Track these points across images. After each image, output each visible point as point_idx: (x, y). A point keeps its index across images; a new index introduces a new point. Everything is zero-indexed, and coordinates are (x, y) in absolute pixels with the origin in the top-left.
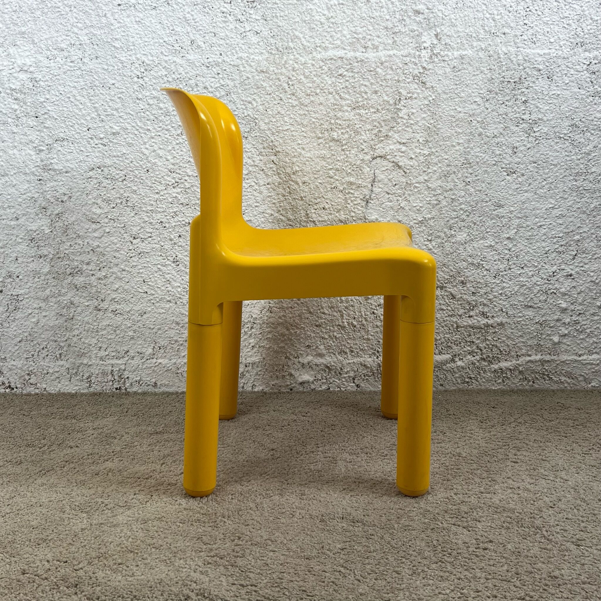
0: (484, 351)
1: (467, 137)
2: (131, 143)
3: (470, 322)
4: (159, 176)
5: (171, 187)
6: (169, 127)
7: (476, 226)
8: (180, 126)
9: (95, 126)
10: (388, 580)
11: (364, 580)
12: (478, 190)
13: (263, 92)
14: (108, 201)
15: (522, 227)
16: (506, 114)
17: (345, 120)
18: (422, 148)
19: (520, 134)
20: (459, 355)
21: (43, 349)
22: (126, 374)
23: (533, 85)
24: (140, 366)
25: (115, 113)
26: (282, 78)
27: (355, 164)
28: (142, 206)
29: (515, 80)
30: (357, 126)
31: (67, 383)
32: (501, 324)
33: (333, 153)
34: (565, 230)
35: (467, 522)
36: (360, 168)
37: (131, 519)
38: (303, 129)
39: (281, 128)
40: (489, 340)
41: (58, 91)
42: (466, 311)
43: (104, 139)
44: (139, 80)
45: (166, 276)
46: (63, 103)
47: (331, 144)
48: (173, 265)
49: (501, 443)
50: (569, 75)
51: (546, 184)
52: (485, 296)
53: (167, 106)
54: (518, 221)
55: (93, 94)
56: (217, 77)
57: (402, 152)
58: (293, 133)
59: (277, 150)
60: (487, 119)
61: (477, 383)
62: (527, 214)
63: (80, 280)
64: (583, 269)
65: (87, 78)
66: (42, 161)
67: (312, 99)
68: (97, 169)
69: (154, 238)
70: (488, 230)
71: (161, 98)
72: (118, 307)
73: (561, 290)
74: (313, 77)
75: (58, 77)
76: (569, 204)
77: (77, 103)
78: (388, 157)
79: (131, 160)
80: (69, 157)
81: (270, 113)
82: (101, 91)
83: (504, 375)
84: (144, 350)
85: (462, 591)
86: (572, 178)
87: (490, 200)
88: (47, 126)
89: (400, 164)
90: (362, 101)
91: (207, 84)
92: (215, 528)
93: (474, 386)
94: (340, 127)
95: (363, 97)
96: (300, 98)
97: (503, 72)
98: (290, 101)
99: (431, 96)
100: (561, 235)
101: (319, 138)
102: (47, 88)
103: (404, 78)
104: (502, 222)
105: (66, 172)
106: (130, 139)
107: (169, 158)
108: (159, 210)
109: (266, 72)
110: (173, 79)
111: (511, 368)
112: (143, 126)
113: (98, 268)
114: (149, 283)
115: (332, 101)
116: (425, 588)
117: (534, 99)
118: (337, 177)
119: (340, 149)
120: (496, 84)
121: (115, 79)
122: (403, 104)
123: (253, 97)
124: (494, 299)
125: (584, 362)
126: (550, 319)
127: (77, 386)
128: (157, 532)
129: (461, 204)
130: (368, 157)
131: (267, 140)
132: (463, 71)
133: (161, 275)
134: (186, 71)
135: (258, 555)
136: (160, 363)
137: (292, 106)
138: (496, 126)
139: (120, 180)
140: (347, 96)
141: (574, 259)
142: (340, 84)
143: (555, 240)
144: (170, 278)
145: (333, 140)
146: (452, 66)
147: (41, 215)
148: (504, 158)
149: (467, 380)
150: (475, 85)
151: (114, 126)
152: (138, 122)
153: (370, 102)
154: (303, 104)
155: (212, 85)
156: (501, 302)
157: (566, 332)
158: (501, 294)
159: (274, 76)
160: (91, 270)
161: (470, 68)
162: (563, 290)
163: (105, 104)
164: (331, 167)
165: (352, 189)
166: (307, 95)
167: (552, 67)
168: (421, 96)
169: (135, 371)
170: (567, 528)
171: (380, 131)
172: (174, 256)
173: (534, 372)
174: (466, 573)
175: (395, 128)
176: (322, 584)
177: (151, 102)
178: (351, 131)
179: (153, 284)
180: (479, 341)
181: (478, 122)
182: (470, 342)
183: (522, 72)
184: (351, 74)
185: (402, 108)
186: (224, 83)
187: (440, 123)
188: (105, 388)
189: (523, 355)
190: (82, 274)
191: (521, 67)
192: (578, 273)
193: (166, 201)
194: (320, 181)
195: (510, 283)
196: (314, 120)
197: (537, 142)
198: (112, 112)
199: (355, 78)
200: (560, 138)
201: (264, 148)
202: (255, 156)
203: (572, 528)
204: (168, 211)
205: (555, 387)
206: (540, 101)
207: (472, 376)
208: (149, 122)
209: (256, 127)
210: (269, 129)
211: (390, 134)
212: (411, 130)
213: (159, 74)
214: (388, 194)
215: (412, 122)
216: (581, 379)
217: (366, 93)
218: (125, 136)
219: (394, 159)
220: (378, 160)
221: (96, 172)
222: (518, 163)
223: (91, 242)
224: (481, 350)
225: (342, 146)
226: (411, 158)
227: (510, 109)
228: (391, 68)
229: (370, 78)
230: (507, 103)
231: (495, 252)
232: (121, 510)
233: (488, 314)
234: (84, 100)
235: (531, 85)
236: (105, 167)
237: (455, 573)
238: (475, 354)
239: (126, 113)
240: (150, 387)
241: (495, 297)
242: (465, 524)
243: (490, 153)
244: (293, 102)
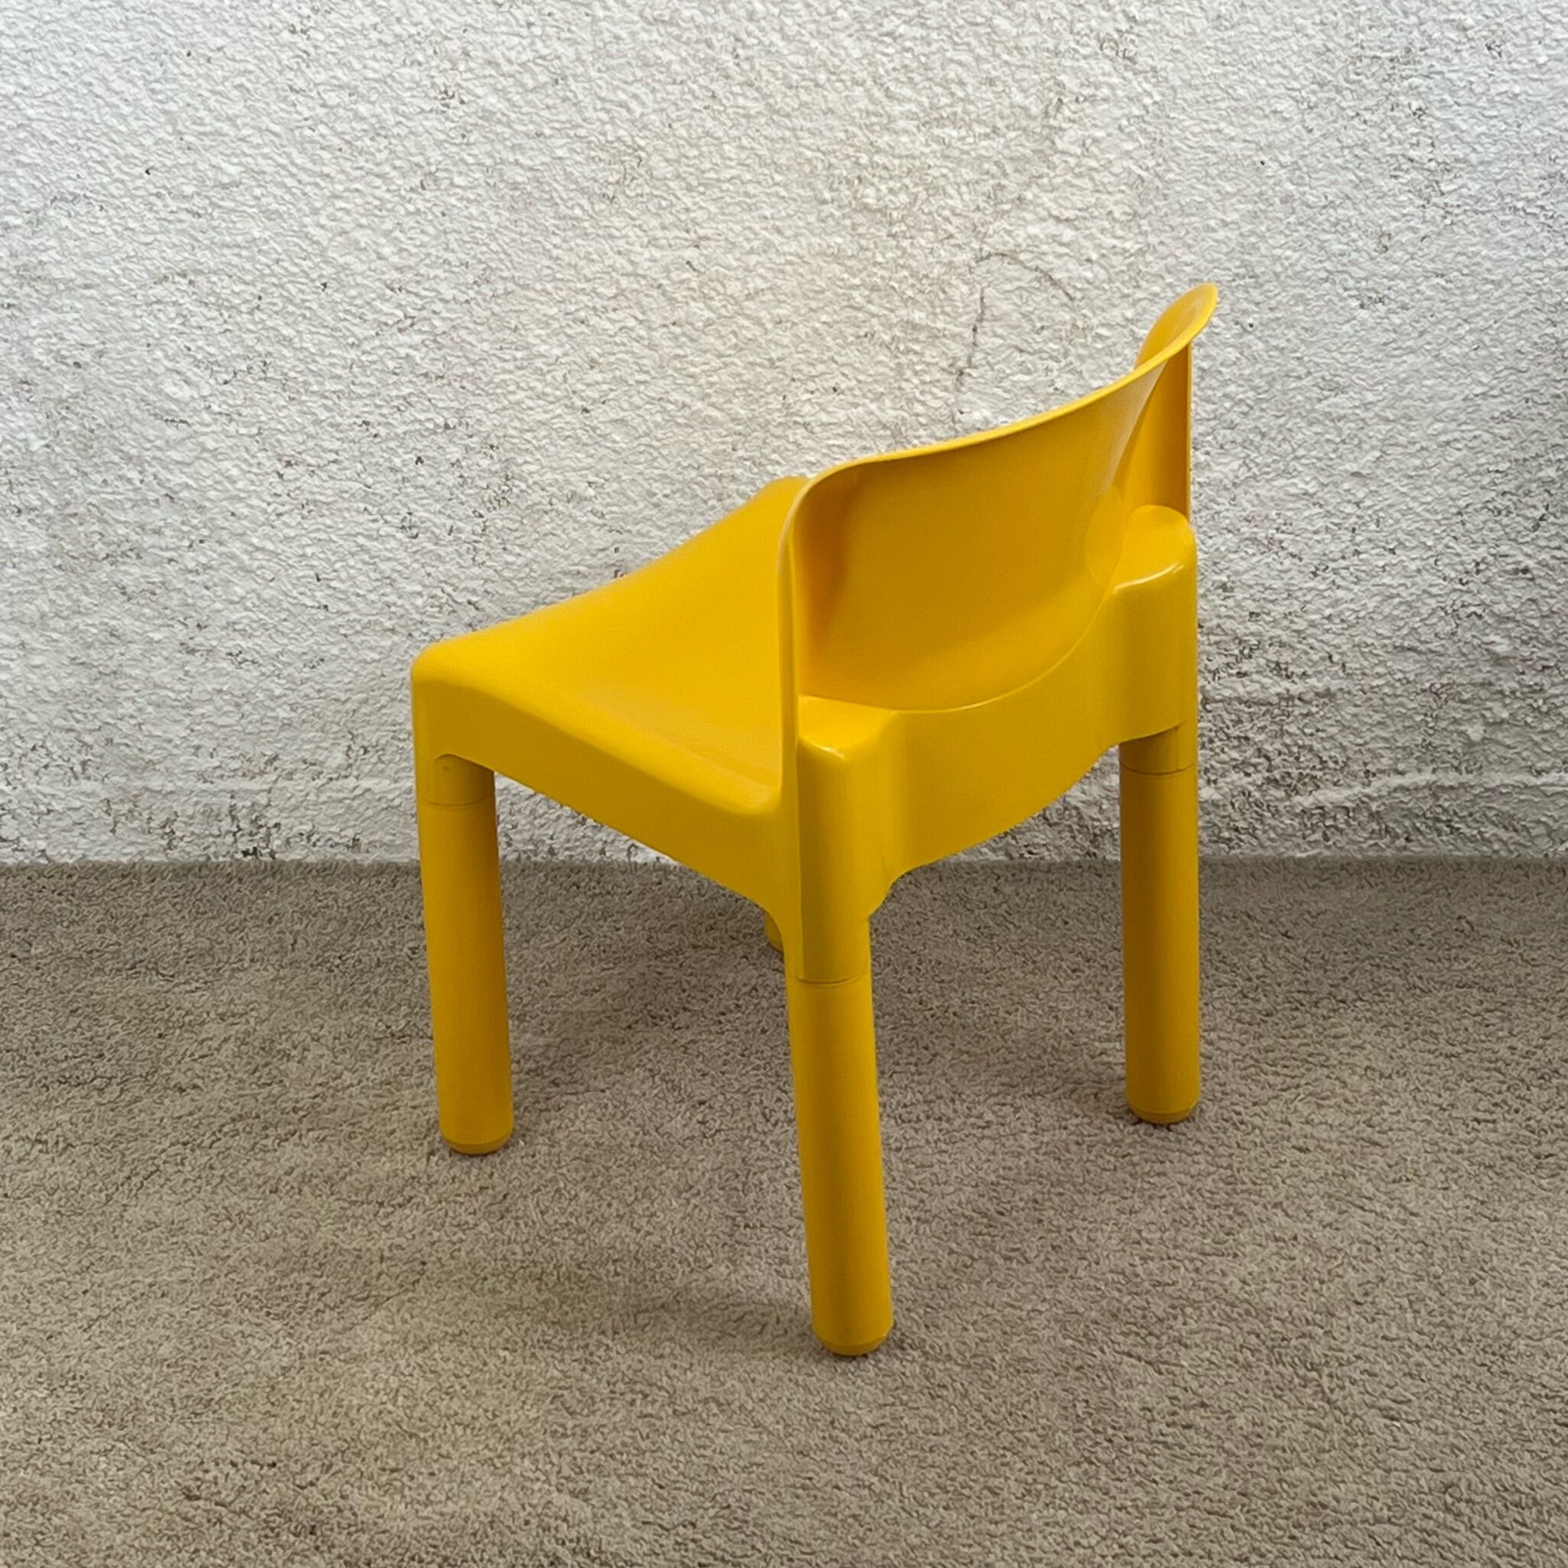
0: (1277, 761)
1: (1250, 207)
2: (277, 212)
3: (1241, 690)
4: (359, 302)
5: (395, 330)
6: (387, 169)
7: (1266, 442)
8: (417, 165)
9: (169, 163)
10: (972, 1511)
11: (921, 1510)
12: (1276, 348)
13: (661, 77)
14: (210, 365)
15: (1396, 445)
16: (1364, 146)
17: (900, 157)
18: (1120, 233)
19: (1402, 198)
20: (1206, 771)
21: (34, 749)
22: (272, 817)
23: (1445, 69)
24: (312, 797)
25: (226, 127)
26: (716, 38)
27: (926, 276)
28: (311, 379)
29: (1394, 54)
30: (934, 172)
31: (104, 838)
32: (1328, 694)
33: (863, 242)
34: (1515, 455)
35: (1159, 1347)
36: (942, 286)
37: (388, 1337)
38: (778, 178)
39: (712, 175)
40: (1290, 734)
41: (57, 65)
42: (1232, 660)
43: (196, 200)
44: (296, 38)
45: (382, 566)
46: (70, 97)
47: (859, 218)
48: (399, 535)
49: (1279, 1080)
50: (1547, 41)
51: (1470, 332)
52: (1286, 623)
53: (379, 110)
54: (1384, 428)
55: (159, 74)
56: (524, 32)
57: (1061, 244)
58: (751, 189)
59: (701, 232)
60: (1309, 160)
61: (1255, 842)
62: (1412, 412)
63: (132, 573)
64: (1558, 554)
65: (140, 29)
66: (13, 255)
67: (805, 97)
68: (177, 279)
69: (346, 464)
70: (1301, 452)
71: (362, 90)
72: (244, 644)
73: (1496, 609)
74: (806, 39)
75: (54, 26)
76: (1530, 385)
77: (115, 100)
78: (1022, 257)
79: (274, 256)
80: (92, 247)
81: (683, 132)
82: (185, 69)
83: (1329, 823)
84: (321, 756)
85: (1123, 1540)
86: (1542, 317)
87: (1309, 373)
88: (27, 160)
89: (1057, 276)
90: (952, 105)
91: (497, 53)
92: (589, 1368)
93: (1246, 850)
94: (884, 173)
95: (952, 94)
96: (771, 95)
97: (1361, 30)
98: (741, 101)
99: (1150, 95)
100: (1503, 467)
101: (824, 202)
102: (24, 57)
103: (1073, 45)
104: (1339, 431)
105: (87, 287)
106: (271, 199)
107: (386, 251)
108: (359, 390)
109: (671, 22)
110: (396, 36)
111: (1348, 804)
112: (310, 165)
113: (186, 543)
114: (334, 584)
115: (863, 104)
116: (1049, 1529)
117: (1443, 105)
118: (873, 309)
119: (883, 233)
120: (1339, 65)
121: (224, 33)
122: (1067, 113)
123: (632, 89)
124: (1310, 631)
125: (1550, 790)
126: (1461, 680)
127: (132, 844)
128: (457, 1377)
129: (1225, 383)
130: (963, 257)
131: (672, 205)
132: (1243, 28)
133: (365, 563)
134: (435, 16)
135: (691, 1441)
136: (368, 790)
137: (748, 116)
138: (1332, 177)
139: (244, 308)
140: (907, 92)
141: (1536, 527)
142: (885, 59)
143: (1486, 480)
144: (394, 570)
145: (866, 207)
146: (1212, 15)
147: (14, 399)
148: (1353, 263)
149: (1226, 834)
150: (1278, 68)
151: (224, 165)
152: (295, 154)
153: (971, 108)
154: (778, 112)
155: (512, 55)
156: (1327, 637)
157: (1505, 715)
158: (1329, 618)
159: (694, 35)
160: (167, 549)
161: (1265, 20)
162: (1501, 608)
163: (196, 103)
164: (857, 281)
165: (917, 341)
166: (790, 87)
167: (1501, 20)
168: (1120, 93)
169: (296, 808)
170: (1376, 1369)
171: (1002, 187)
172: (404, 512)
173: (1409, 814)
174: (1139, 1493)
175: (1045, 180)
176: (832, 1520)
177: (332, 98)
178: (916, 185)
179: (342, 586)
180: (1262, 737)
181: (1282, 166)
182: (1238, 738)
183: (1416, 34)
184: (919, 32)
185: (1065, 125)
186: (545, 52)
187: (1173, 165)
188: (212, 849)
189: (1383, 772)
190: (139, 557)
191: (1413, 19)
192: (1543, 564)
193: (379, 366)
194: (824, 318)
195: (1356, 588)
196: (809, 154)
197: (1448, 221)
198: (218, 125)
199: (929, 44)
200: (1516, 209)
201: (664, 228)
202: (637, 248)
203: (1388, 1368)
204: (384, 393)
205: (1467, 851)
206: (1461, 110)
207: (1241, 824)
208: (325, 155)
209: (642, 171)
210: (678, 176)
211: (1029, 195)
212: (1090, 185)
213: (356, 22)
214: (1021, 351)
215: (1093, 163)
216: (1540, 830)
217: (962, 84)
218: (258, 192)
219: (1038, 262)
220: (995, 263)
221: (173, 288)
222: (1393, 277)
223: (163, 474)
224: (1268, 759)
225: (891, 224)
226: (1089, 260)
227: (1376, 131)
228: (1038, 18)
229: (974, 43)
230: (1367, 116)
231: (1317, 510)
232: (360, 1312)
233: (1291, 669)
234: (134, 90)
235: (1438, 67)
236: (201, 272)
237: (1114, 1492)
238: (1251, 770)
239: (260, 129)
240: (341, 848)
241: (1312, 624)
242: (1154, 1354)
243: (1314, 249)
244: (749, 104)
